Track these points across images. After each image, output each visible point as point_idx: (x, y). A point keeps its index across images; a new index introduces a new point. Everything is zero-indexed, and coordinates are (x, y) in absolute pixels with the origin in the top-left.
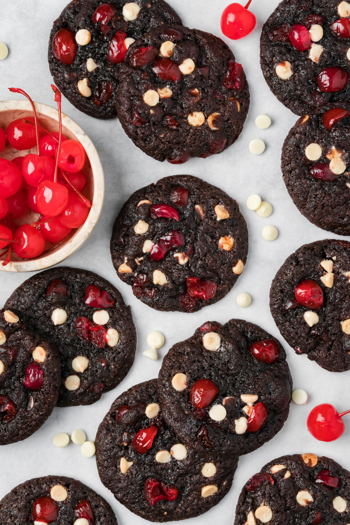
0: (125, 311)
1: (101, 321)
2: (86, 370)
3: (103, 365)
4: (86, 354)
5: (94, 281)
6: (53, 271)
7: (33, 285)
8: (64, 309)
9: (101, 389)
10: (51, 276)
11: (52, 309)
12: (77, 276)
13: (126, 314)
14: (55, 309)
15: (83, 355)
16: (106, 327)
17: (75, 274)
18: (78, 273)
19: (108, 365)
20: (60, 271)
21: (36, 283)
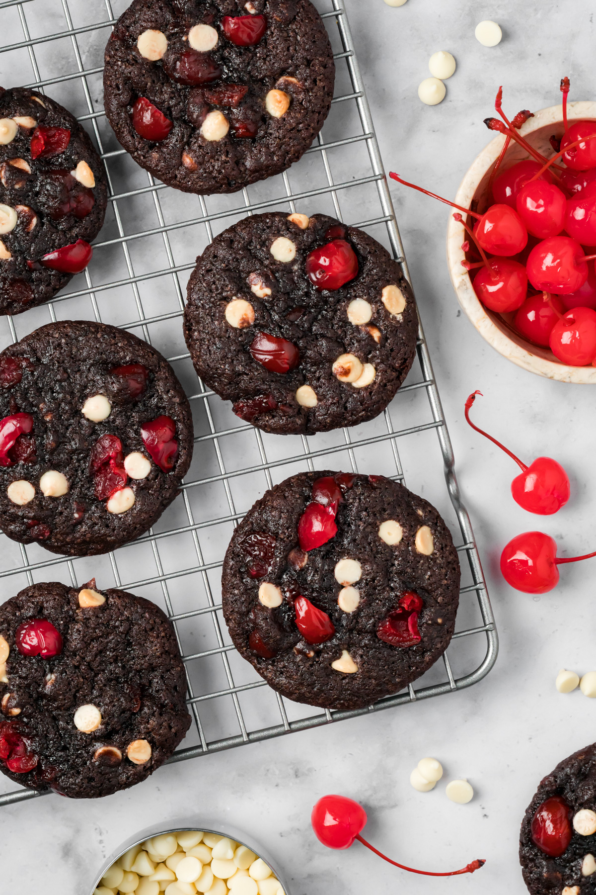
0: (170, 491)
1: (132, 469)
2: (52, 499)
3: (76, 516)
4: (73, 482)
5: (179, 421)
6: (153, 355)
7: (113, 341)
8: (112, 408)
9: (41, 537)
10: (143, 357)
11: (101, 392)
12: (168, 392)
13: (168, 495)
14: (104, 395)
15: (68, 480)
16: (129, 481)
17: (170, 386)
18: (174, 389)
19: (80, 522)
20: (159, 363)
21: (120, 345)
